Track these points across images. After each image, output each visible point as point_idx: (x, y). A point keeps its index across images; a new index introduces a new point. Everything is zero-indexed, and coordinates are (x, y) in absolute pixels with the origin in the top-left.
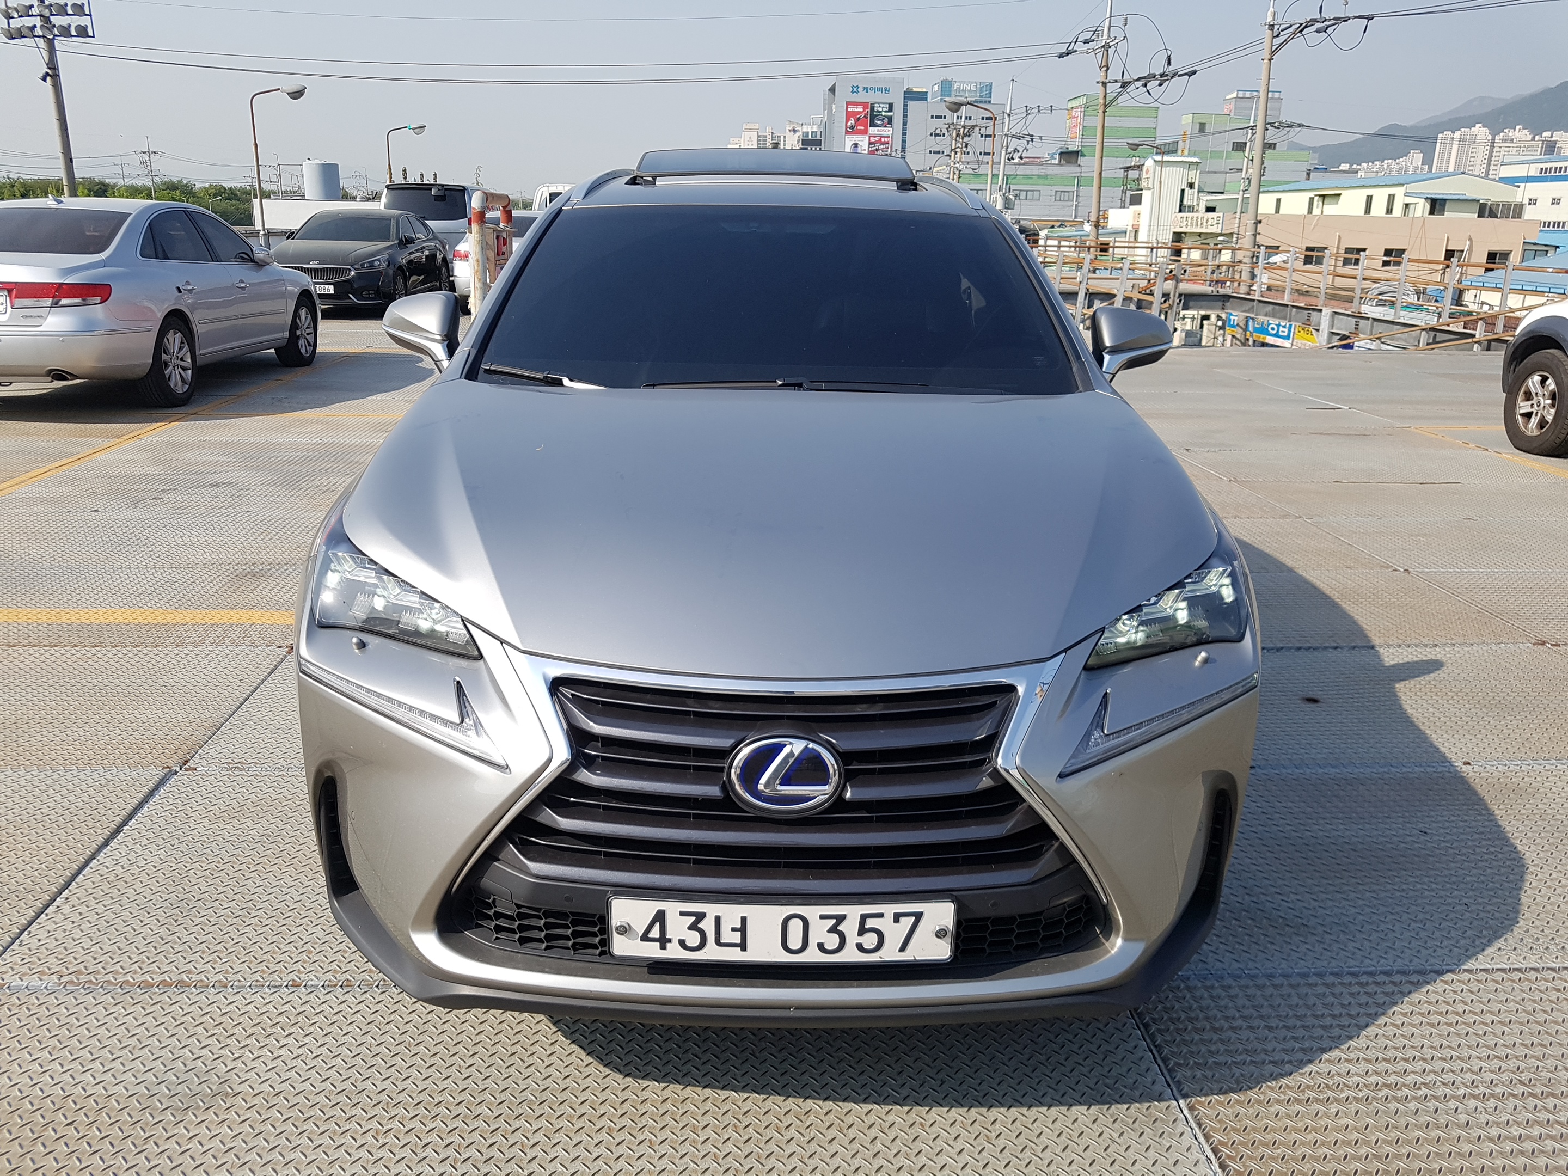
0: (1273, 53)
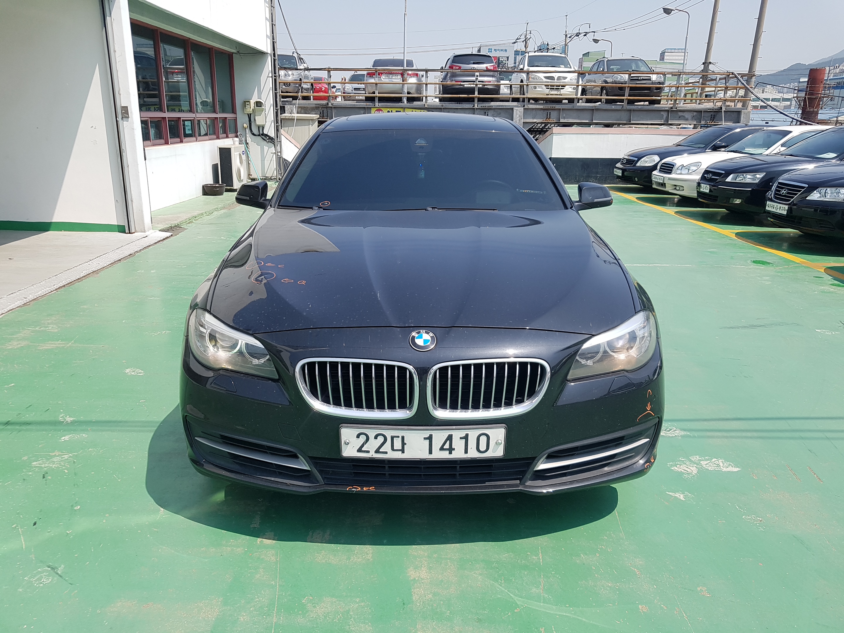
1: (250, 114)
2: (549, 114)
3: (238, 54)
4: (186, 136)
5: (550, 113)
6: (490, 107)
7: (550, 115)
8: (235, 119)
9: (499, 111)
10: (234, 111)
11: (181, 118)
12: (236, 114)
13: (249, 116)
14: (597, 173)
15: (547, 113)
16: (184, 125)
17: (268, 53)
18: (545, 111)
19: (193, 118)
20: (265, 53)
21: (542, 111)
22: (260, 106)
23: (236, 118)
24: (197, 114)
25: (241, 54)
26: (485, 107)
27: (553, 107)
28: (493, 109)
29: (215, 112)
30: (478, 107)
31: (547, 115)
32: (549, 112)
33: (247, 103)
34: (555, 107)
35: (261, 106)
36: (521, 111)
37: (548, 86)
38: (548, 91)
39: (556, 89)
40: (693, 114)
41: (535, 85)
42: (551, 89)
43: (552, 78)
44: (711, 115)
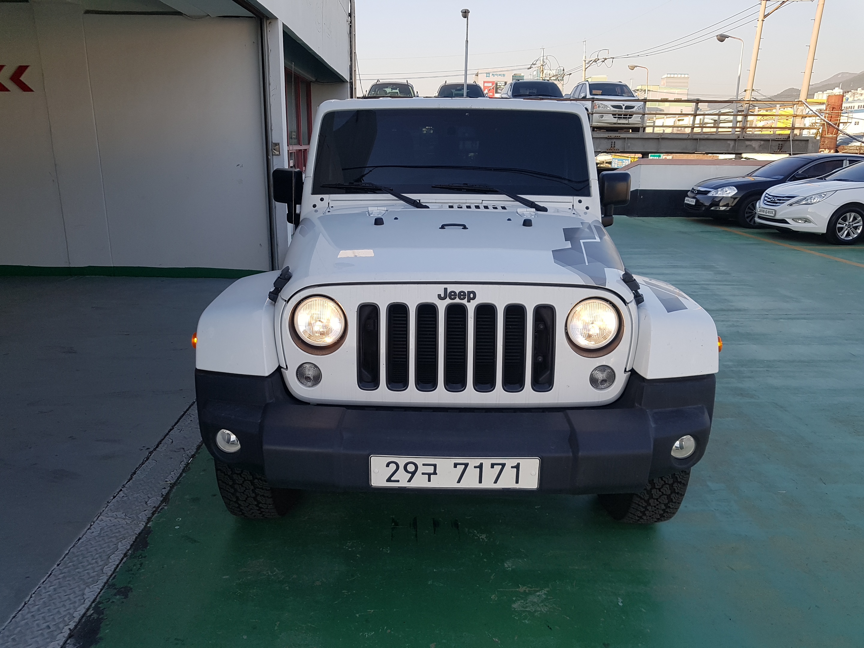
0: (586, 69)
3: (317, 83)
17: (348, 82)
18: (609, 140)
20: (344, 82)
25: (319, 83)
27: (617, 136)
37: (616, 115)
38: (615, 120)
39: (624, 118)
40: (760, 143)
41: (602, 114)
42: (618, 118)
43: (619, 107)
44: (779, 144)
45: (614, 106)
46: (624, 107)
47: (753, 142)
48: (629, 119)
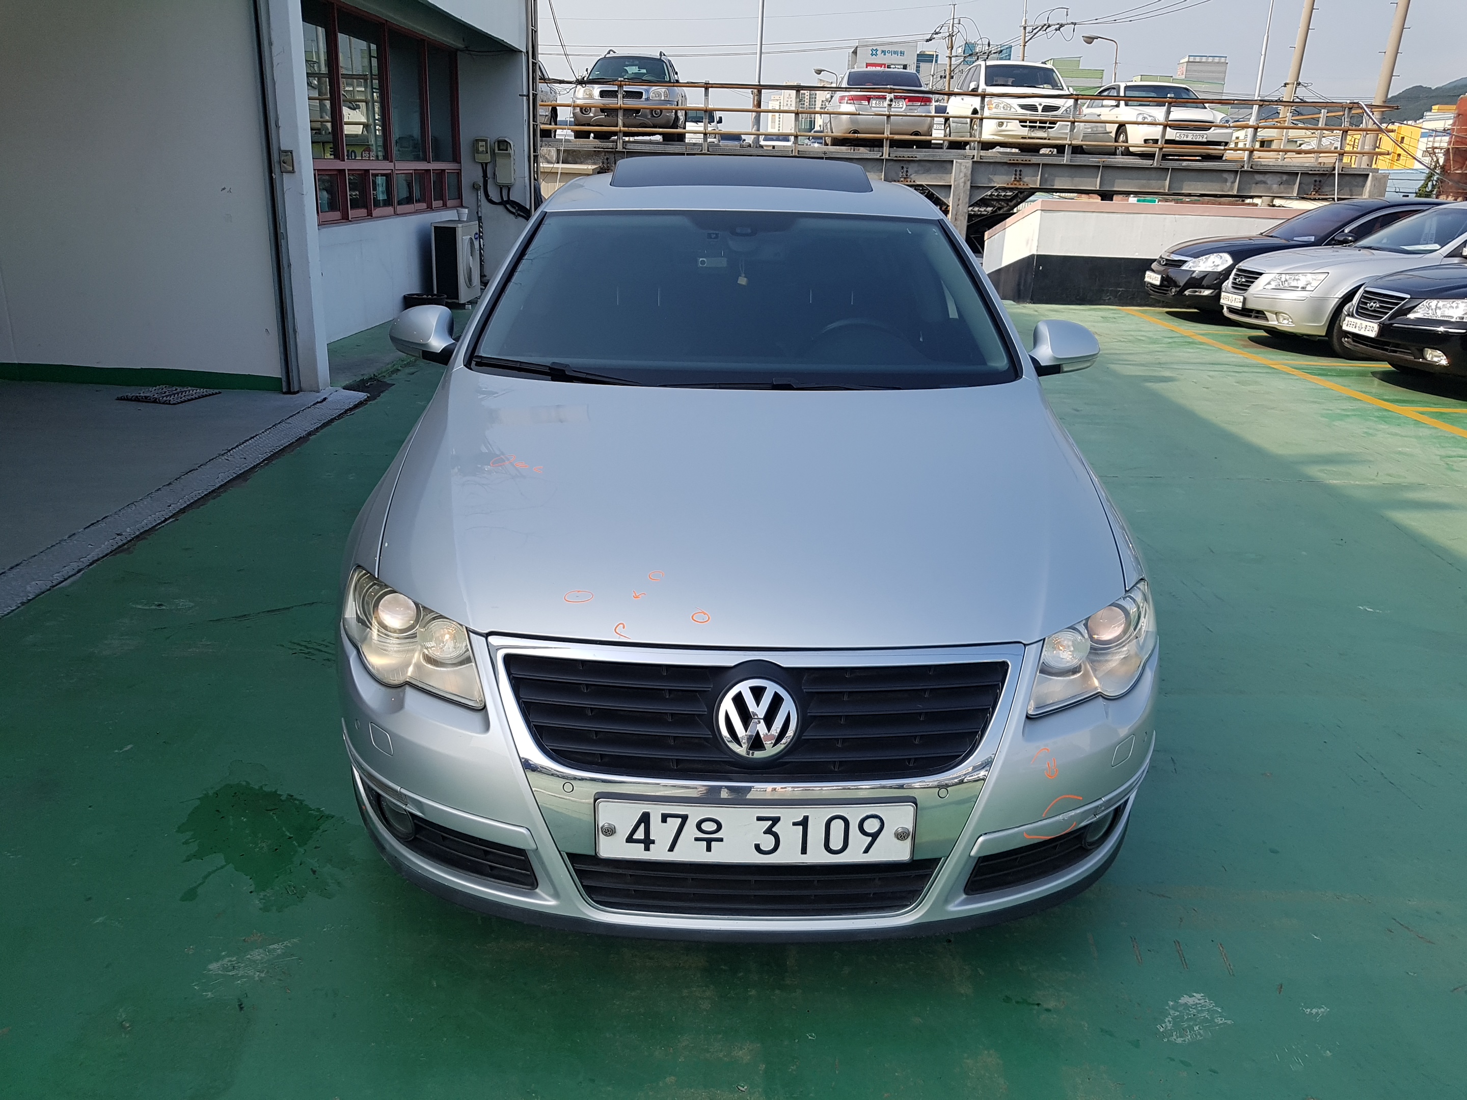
0: (1026, 43)
1: (486, 164)
2: (1018, 173)
3: (467, 52)
4: (377, 204)
5: (1020, 171)
6: (912, 157)
7: (1020, 175)
8: (458, 173)
9: (928, 164)
10: (456, 159)
11: (371, 171)
12: (460, 163)
13: (484, 166)
14: (1119, 285)
15: (1016, 171)
16: (374, 183)
17: (521, 52)
18: (1012, 168)
19: (390, 171)
20: (516, 51)
21: (1006, 167)
22: (505, 148)
23: (460, 170)
24: (396, 164)
25: (472, 52)
26: (904, 157)
27: (1026, 161)
28: (917, 161)
29: (425, 159)
30: (889, 156)
31: (1016, 175)
32: (1018, 169)
33: (480, 143)
34: (1030, 161)
35: (507, 150)
36: (967, 165)
37: (1026, 122)
38: (1025, 132)
39: (1040, 127)
40: (1281, 177)
41: (1001, 121)
42: (1030, 127)
43: (1033, 108)
44: (1315, 181)
45: (1023, 107)
46: (1040, 108)
47: (1267, 176)
48: (1049, 130)
